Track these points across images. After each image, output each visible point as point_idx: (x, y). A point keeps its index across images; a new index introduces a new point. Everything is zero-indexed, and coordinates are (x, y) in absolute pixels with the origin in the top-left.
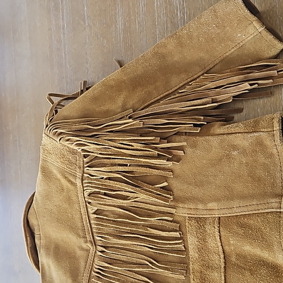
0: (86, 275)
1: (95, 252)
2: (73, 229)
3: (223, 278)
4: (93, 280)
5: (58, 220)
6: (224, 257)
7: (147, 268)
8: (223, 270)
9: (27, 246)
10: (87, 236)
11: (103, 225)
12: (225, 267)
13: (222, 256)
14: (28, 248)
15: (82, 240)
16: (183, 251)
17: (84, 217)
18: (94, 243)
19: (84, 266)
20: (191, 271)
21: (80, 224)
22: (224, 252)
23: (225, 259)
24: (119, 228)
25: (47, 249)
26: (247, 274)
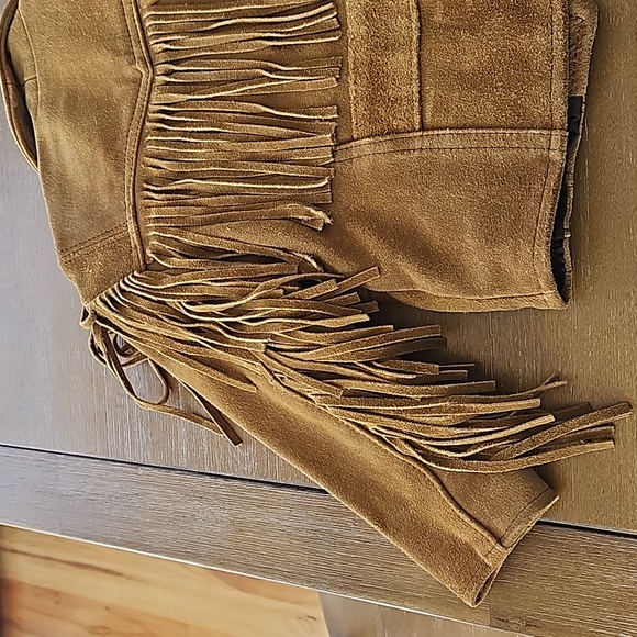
0: (134, 131)
1: (153, 81)
2: (103, 40)
3: (415, 60)
4: (149, 138)
5: (73, 32)
6: (420, 17)
7: (261, 82)
8: (415, 46)
9: (9, 103)
10: (135, 49)
11: (166, 17)
12: (420, 38)
13: (415, 16)
14: (9, 108)
15: (124, 61)
16: (335, 30)
17: (127, 8)
18: (150, 61)
19: (128, 116)
20: (351, 66)
21: (118, 28)
22: (418, 8)
23: (420, 21)
24: (201, 15)
25: (51, 104)
26: (464, 35)
